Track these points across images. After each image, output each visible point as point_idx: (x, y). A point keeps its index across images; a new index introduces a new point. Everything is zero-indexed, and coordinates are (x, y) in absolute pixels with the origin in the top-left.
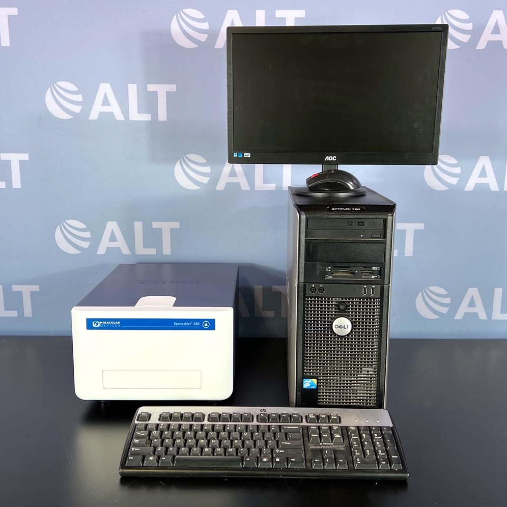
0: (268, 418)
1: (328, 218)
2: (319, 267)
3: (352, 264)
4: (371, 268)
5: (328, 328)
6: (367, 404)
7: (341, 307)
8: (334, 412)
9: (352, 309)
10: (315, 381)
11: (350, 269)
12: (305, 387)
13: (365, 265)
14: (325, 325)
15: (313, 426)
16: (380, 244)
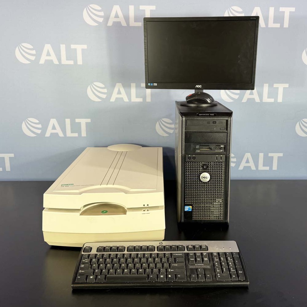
0: (164, 248)
1: (197, 120)
2: (192, 146)
3: (210, 144)
4: (220, 146)
6: (218, 219)
7: (204, 167)
8: (204, 243)
9: (210, 168)
10: (191, 207)
11: (209, 146)
12: (185, 210)
13: (217, 144)
14: (196, 177)
15: (191, 253)
16: (224, 133)
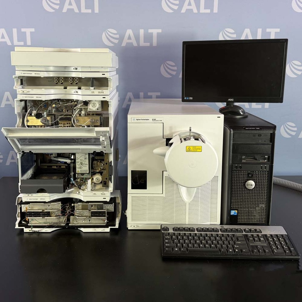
0: (226, 230)
1: (244, 133)
2: (239, 156)
3: (255, 155)
4: (264, 156)
5: (243, 186)
6: (261, 222)
7: (250, 176)
8: (258, 228)
9: (255, 176)
10: (236, 211)
11: (254, 157)
12: (232, 214)
13: (262, 155)
14: (241, 184)
15: (249, 234)
16: (269, 145)
